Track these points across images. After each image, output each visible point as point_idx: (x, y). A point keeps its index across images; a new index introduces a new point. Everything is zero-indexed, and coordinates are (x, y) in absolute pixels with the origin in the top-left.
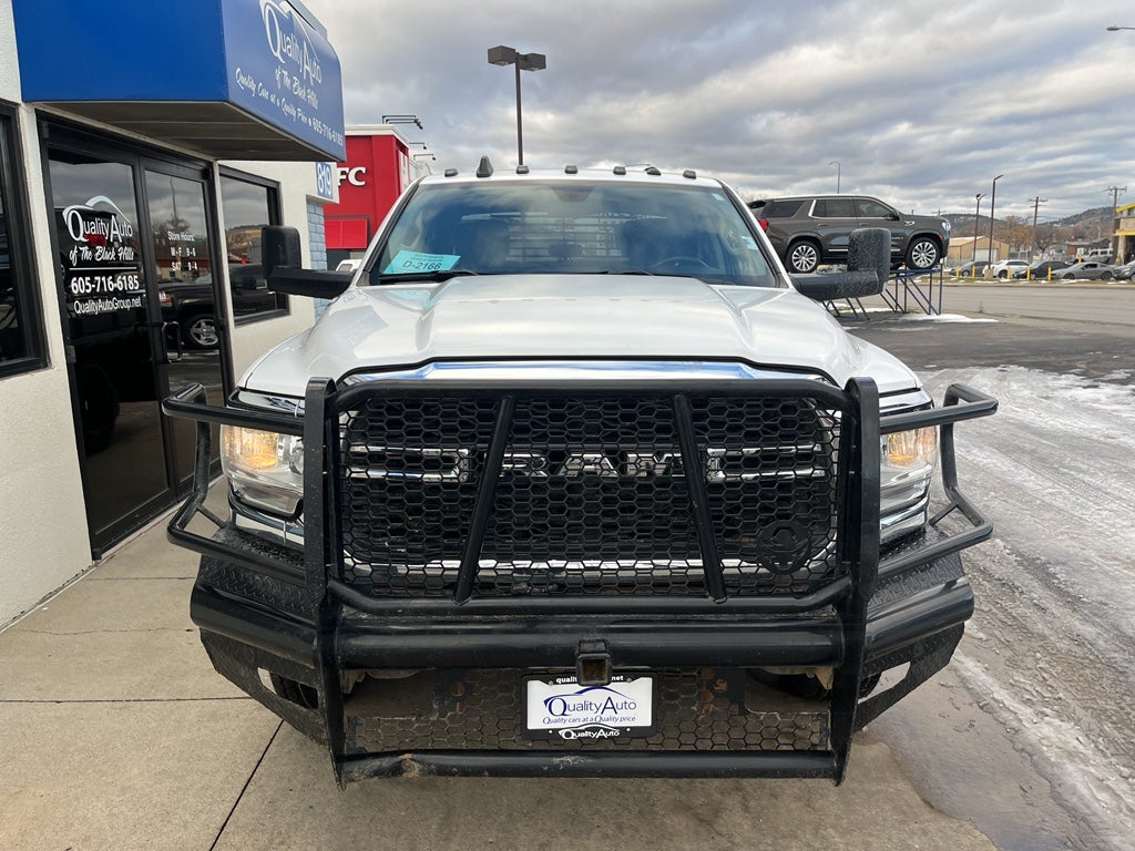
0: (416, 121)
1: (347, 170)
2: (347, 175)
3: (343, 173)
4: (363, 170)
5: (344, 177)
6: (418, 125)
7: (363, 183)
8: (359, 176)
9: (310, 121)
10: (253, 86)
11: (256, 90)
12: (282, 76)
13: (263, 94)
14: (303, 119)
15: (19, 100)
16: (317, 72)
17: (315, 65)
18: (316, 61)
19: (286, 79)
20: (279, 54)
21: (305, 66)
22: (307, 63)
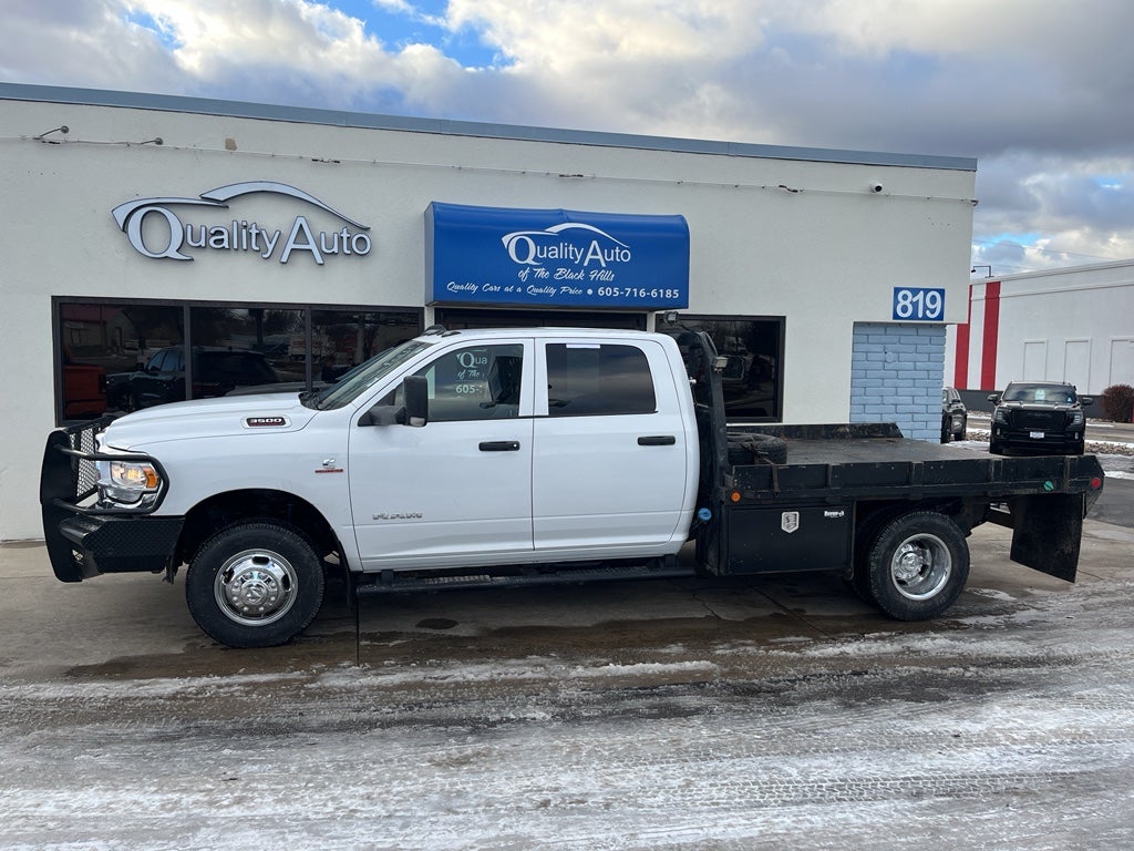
9: (590, 292)
10: (474, 288)
11: (480, 288)
12: (532, 273)
13: (491, 289)
14: (571, 292)
15: (423, 305)
16: (622, 255)
17: (617, 251)
18: (622, 248)
19: (542, 273)
20: (529, 260)
21: (589, 256)
22: (595, 253)
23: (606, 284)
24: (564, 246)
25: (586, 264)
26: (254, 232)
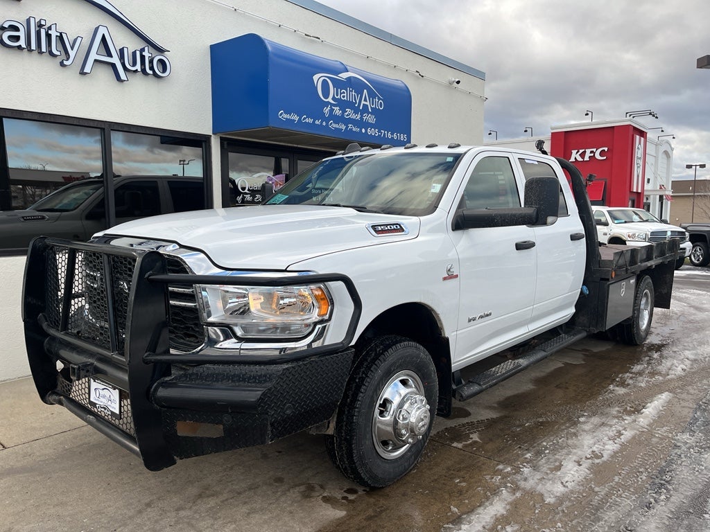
0: (650, 114)
1: (594, 150)
2: (594, 153)
3: (591, 152)
4: (606, 149)
5: (592, 155)
6: (654, 116)
7: (605, 158)
8: (602, 154)
9: (363, 131)
10: (296, 118)
11: (300, 119)
12: (332, 110)
13: (307, 120)
14: (354, 129)
15: (211, 134)
16: (379, 104)
17: (377, 100)
18: (379, 99)
19: (337, 111)
20: (330, 100)
21: (363, 102)
22: (365, 100)
23: (372, 126)
24: (350, 91)
25: (361, 108)
26: (54, 33)
